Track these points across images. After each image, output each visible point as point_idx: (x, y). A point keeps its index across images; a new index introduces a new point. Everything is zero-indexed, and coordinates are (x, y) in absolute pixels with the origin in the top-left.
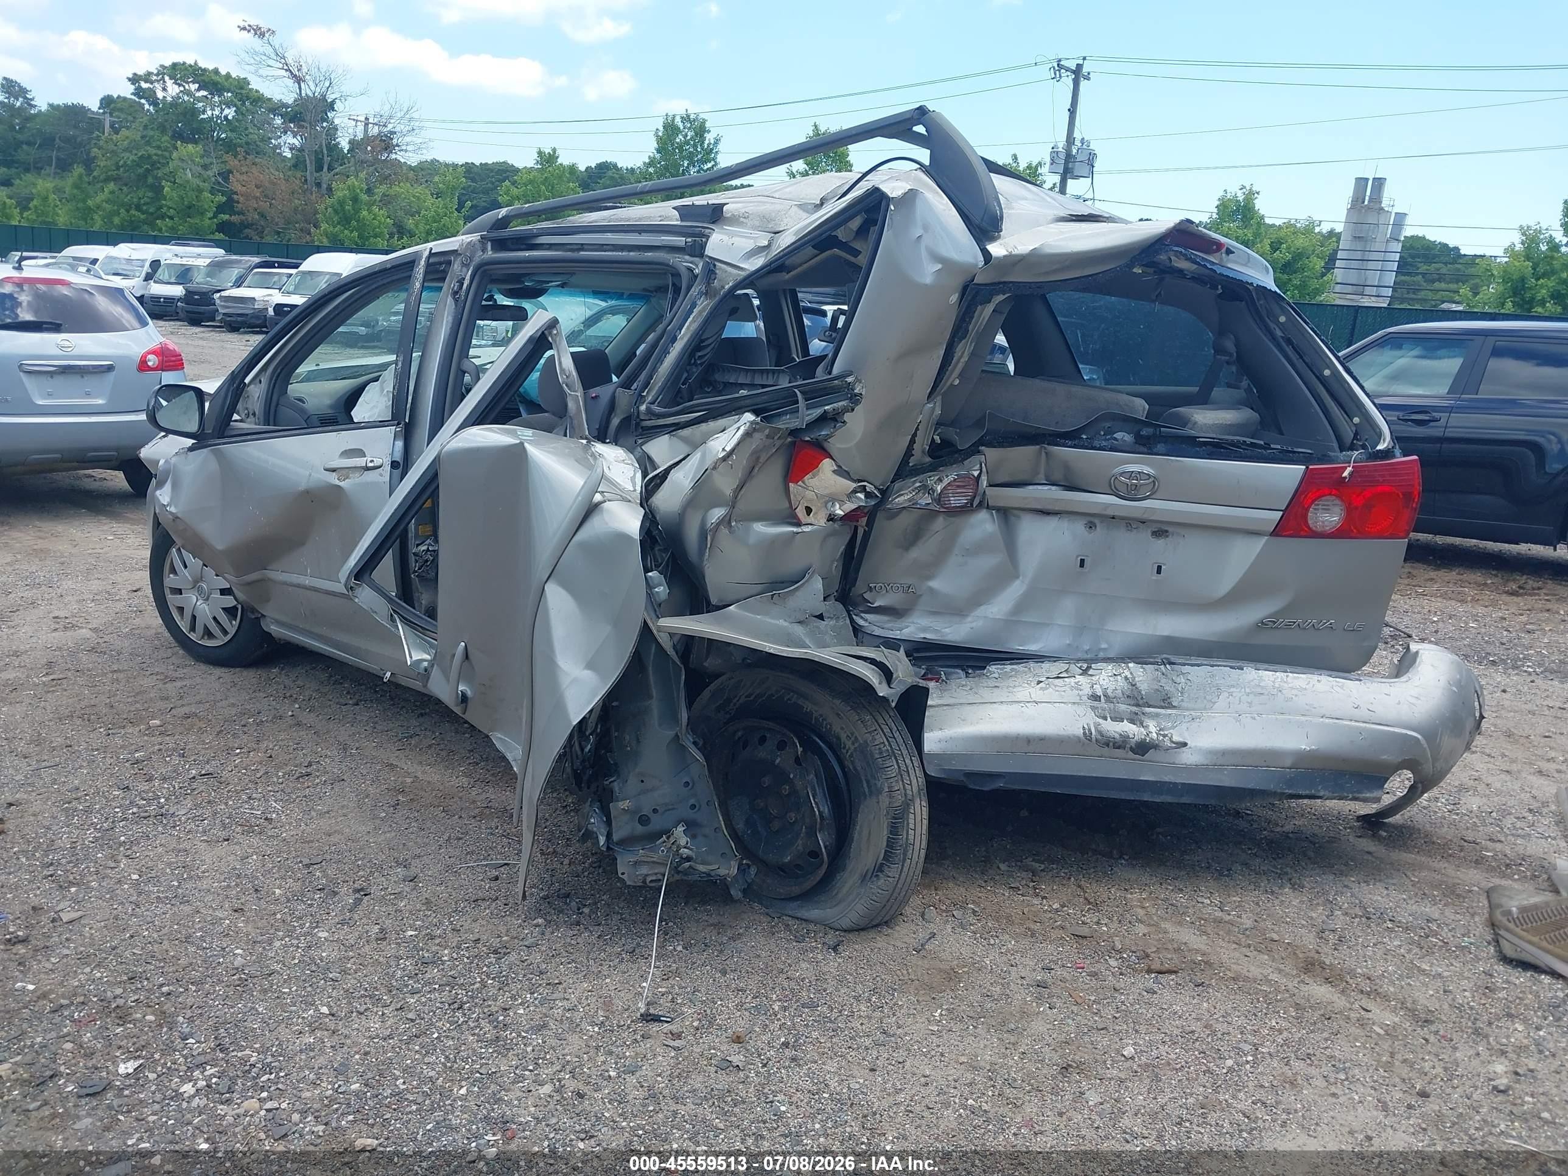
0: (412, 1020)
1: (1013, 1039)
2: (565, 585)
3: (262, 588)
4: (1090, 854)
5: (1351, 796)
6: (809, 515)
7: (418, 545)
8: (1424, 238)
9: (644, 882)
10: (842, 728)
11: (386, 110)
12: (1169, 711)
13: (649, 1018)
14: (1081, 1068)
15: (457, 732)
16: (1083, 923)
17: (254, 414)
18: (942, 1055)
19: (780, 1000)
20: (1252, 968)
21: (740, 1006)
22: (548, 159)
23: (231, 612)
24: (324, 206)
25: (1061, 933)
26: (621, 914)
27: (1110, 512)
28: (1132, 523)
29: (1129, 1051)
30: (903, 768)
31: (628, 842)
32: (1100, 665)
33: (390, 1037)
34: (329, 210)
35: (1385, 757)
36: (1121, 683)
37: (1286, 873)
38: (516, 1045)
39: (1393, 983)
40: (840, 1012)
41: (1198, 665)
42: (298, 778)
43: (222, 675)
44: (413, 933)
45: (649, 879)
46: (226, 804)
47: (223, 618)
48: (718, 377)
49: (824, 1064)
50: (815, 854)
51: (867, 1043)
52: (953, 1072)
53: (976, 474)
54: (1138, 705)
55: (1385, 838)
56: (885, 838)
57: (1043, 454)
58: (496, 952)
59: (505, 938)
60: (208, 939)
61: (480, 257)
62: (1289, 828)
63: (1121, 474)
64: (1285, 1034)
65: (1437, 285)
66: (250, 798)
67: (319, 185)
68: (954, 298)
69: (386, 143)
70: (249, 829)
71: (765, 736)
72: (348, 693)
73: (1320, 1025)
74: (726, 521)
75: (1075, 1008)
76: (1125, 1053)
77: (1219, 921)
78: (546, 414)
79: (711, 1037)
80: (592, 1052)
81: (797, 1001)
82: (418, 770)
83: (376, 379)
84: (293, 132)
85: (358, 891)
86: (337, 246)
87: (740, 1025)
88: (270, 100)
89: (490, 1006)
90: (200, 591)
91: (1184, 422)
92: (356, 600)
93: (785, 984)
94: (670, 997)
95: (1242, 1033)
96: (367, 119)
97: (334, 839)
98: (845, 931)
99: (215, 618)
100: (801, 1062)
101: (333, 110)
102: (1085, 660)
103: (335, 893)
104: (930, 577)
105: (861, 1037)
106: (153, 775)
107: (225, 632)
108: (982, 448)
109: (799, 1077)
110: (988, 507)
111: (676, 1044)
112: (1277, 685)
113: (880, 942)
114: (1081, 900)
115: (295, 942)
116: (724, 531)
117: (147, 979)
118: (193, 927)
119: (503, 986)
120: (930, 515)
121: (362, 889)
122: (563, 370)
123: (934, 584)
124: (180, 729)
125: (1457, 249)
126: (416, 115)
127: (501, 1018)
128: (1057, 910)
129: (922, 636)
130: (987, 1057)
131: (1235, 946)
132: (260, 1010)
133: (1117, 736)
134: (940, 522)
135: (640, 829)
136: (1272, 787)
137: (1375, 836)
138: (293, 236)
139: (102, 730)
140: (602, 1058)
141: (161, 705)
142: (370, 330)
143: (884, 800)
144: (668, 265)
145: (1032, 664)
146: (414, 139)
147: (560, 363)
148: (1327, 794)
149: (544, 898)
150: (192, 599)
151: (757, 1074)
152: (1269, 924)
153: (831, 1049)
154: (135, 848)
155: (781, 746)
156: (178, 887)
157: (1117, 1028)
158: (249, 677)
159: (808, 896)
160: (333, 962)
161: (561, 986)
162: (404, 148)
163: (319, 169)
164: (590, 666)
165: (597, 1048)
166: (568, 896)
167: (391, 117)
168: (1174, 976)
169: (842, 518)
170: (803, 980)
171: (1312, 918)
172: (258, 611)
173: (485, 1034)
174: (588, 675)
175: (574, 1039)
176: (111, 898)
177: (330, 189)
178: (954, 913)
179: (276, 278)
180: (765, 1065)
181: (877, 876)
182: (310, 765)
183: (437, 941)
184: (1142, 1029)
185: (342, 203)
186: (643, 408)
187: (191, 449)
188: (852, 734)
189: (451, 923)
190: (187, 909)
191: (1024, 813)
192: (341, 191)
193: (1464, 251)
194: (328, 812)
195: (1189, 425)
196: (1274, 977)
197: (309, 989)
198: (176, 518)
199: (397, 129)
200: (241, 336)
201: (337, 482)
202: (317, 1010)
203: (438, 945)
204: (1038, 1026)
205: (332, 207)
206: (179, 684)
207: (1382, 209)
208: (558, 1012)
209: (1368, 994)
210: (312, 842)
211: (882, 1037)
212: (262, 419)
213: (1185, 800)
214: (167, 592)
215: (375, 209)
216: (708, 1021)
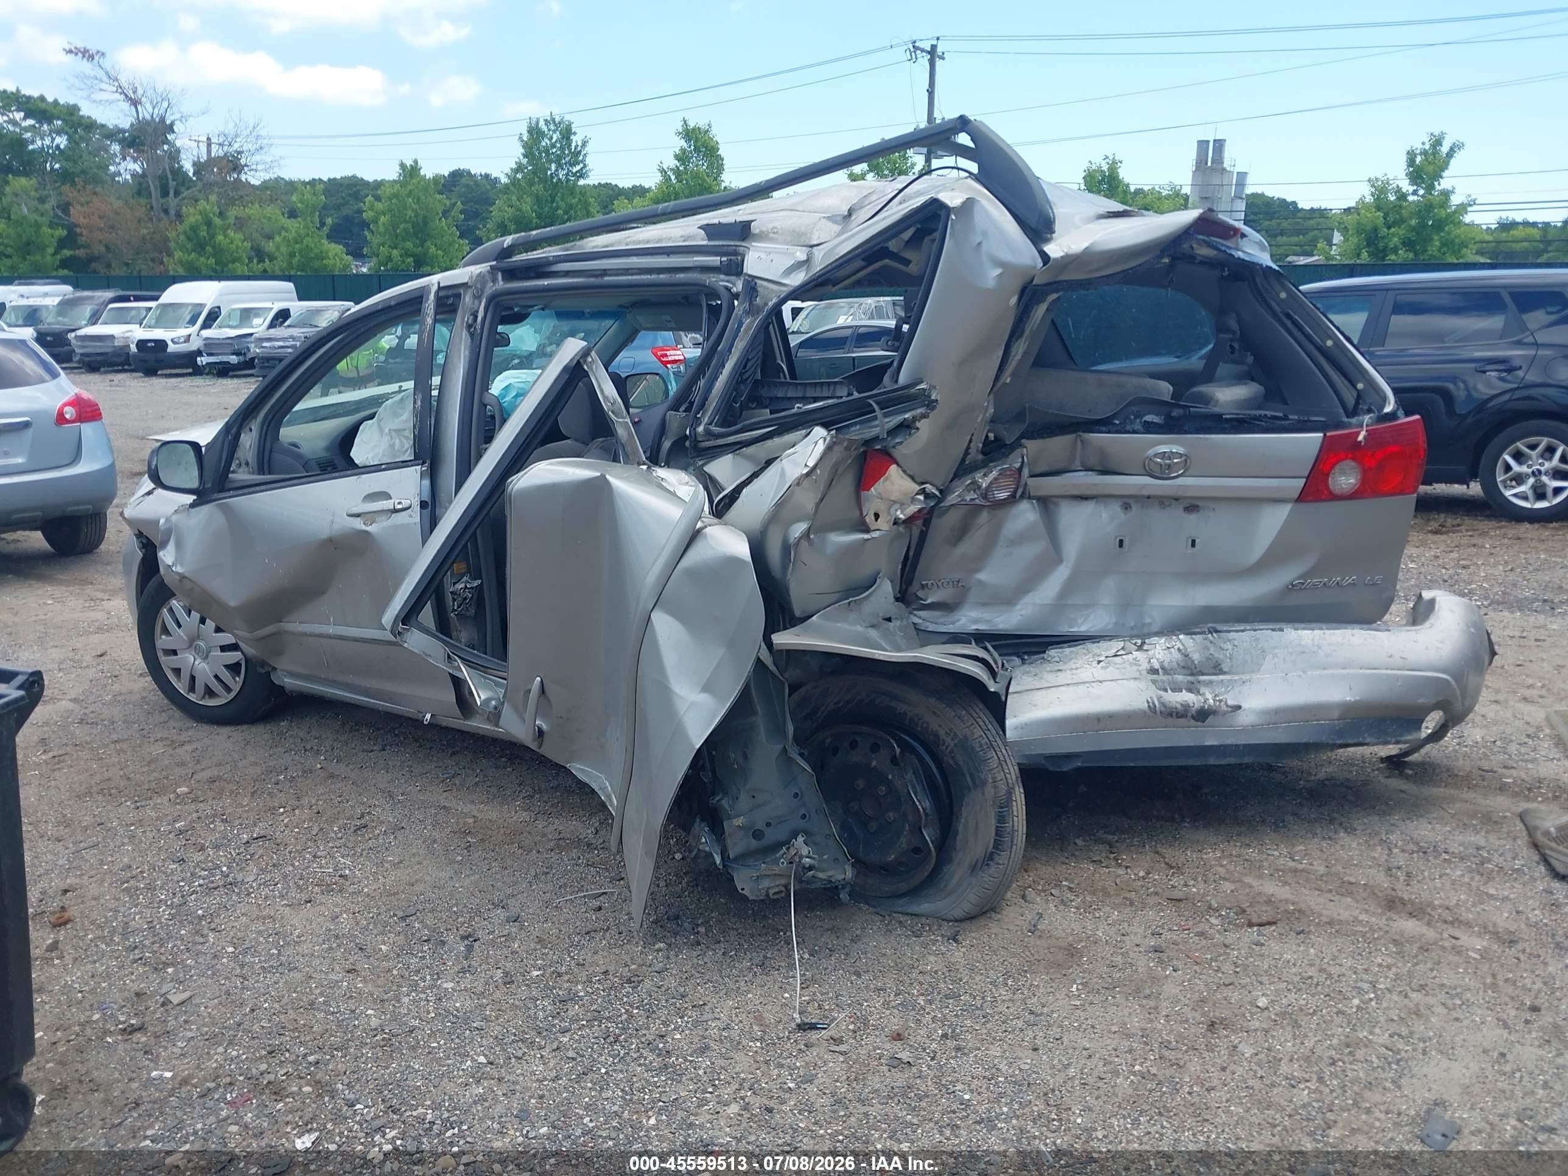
0: (573, 1059)
1: (1152, 1004)
2: (675, 612)
3: (276, 642)
4: (1154, 820)
5: (1393, 740)
6: (876, 520)
7: (455, 584)
8: (1263, 195)
9: (767, 895)
10: (940, 726)
11: (230, 130)
12: (1221, 677)
13: (806, 1027)
14: (1225, 1024)
15: (497, 768)
16: (1173, 887)
17: (247, 464)
18: (1093, 1027)
19: (922, 995)
20: (1341, 911)
21: (886, 1004)
22: (411, 172)
23: (234, 668)
24: (175, 233)
25: (1157, 899)
26: (737, 930)
27: (1146, 493)
28: (1164, 501)
29: (1262, 1002)
30: (1002, 758)
31: (742, 857)
32: (1155, 640)
33: (557, 1078)
34: (182, 237)
35: (1420, 701)
36: (1176, 656)
37: (1335, 819)
38: (686, 1069)
39: (1468, 910)
40: (983, 998)
41: (1243, 631)
42: (355, 831)
43: (230, 734)
44: (539, 973)
45: (771, 892)
46: (293, 865)
47: (226, 675)
48: (764, 392)
49: (987, 1049)
50: (919, 850)
51: (1020, 1025)
52: (1111, 1042)
53: (1018, 465)
54: (1192, 674)
55: (1411, 776)
56: (994, 827)
57: (1079, 442)
58: (629, 981)
59: (633, 967)
60: (333, 1004)
61: (490, 289)
62: (1321, 776)
63: (1156, 455)
64: (1394, 969)
65: (1279, 238)
66: (314, 857)
67: (166, 211)
68: (1014, 300)
69: (233, 163)
70: (328, 889)
71: (856, 742)
72: (370, 739)
73: (1420, 957)
74: (806, 535)
75: (1196, 968)
76: (1260, 1004)
77: (1295, 871)
78: (569, 441)
79: (871, 1038)
80: (764, 1067)
81: (939, 993)
82: (474, 809)
83: (371, 417)
84: (133, 157)
85: (467, 937)
86: (194, 274)
87: (895, 1022)
88: (103, 126)
89: (645, 1035)
90: (198, 650)
91: (1206, 400)
92: (406, 645)
93: (921, 978)
94: (816, 1005)
95: (1355, 973)
96: (209, 139)
97: (419, 888)
98: (957, 921)
99: (216, 677)
100: (966, 1051)
101: (173, 132)
102: (1138, 637)
103: (443, 943)
104: (978, 570)
105: (1012, 1020)
106: (203, 845)
107: (228, 689)
108: (1023, 441)
109: (967, 1065)
110: (1030, 498)
111: (842, 1048)
112: (1316, 642)
113: (994, 928)
114: (1163, 865)
115: (423, 996)
116: (804, 544)
117: (288, 1050)
118: (312, 994)
119: (650, 1014)
120: (976, 509)
121: (470, 936)
122: (606, 398)
123: (982, 576)
124: (210, 794)
125: (1294, 203)
126: (263, 133)
127: (661, 1045)
128: (1144, 878)
129: (975, 627)
130: (1135, 1024)
131: (1317, 892)
132: (417, 1067)
133: (1179, 706)
134: (984, 516)
135: (754, 844)
136: (1324, 739)
137: (1402, 775)
138: (143, 267)
139: (128, 803)
140: (776, 1072)
141: (179, 771)
142: (242, 358)
143: (989, 791)
144: (705, 286)
145: (1089, 645)
146: (263, 157)
147: (602, 391)
148: (1374, 740)
149: (656, 922)
150: (188, 659)
151: (929, 1066)
152: (1339, 868)
153: (989, 1034)
154: (217, 921)
155: (875, 748)
156: (279, 954)
157: (1242, 981)
158: (259, 733)
159: (915, 892)
160: (471, 1012)
161: (707, 1008)
162: (254, 167)
163: (165, 193)
164: (706, 688)
165: (767, 1062)
166: (677, 918)
167: (237, 136)
168: (1274, 928)
169: (904, 522)
170: (936, 972)
171: (1374, 858)
172: (269, 665)
173: (651, 1063)
174: (703, 698)
175: (739, 1056)
176: (214, 974)
177: (179, 216)
178: (1053, 891)
179: (133, 313)
180: (933, 1059)
181: (988, 865)
182: (362, 816)
183: (566, 978)
184: (1265, 979)
185: (194, 229)
186: (701, 429)
187: (193, 505)
188: (951, 730)
189: (573, 958)
190: (297, 976)
191: (1082, 788)
192: (192, 215)
193: (1300, 206)
194: (401, 862)
195: (1212, 403)
196: (1363, 917)
197: (457, 1041)
198: (183, 577)
199: (245, 148)
200: (103, 376)
201: (364, 527)
202: (473, 1060)
203: (568, 981)
204: (1170, 989)
205: (185, 233)
206: (188, 748)
207: (1224, 169)
208: (714, 1032)
209: (1452, 923)
210: (398, 893)
211: (1032, 1017)
212: (256, 468)
213: (1247, 760)
214: (160, 654)
215: (231, 233)
216: (862, 1024)
